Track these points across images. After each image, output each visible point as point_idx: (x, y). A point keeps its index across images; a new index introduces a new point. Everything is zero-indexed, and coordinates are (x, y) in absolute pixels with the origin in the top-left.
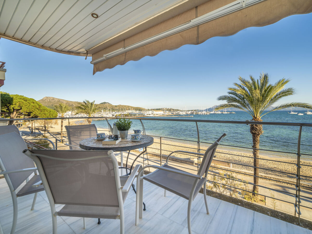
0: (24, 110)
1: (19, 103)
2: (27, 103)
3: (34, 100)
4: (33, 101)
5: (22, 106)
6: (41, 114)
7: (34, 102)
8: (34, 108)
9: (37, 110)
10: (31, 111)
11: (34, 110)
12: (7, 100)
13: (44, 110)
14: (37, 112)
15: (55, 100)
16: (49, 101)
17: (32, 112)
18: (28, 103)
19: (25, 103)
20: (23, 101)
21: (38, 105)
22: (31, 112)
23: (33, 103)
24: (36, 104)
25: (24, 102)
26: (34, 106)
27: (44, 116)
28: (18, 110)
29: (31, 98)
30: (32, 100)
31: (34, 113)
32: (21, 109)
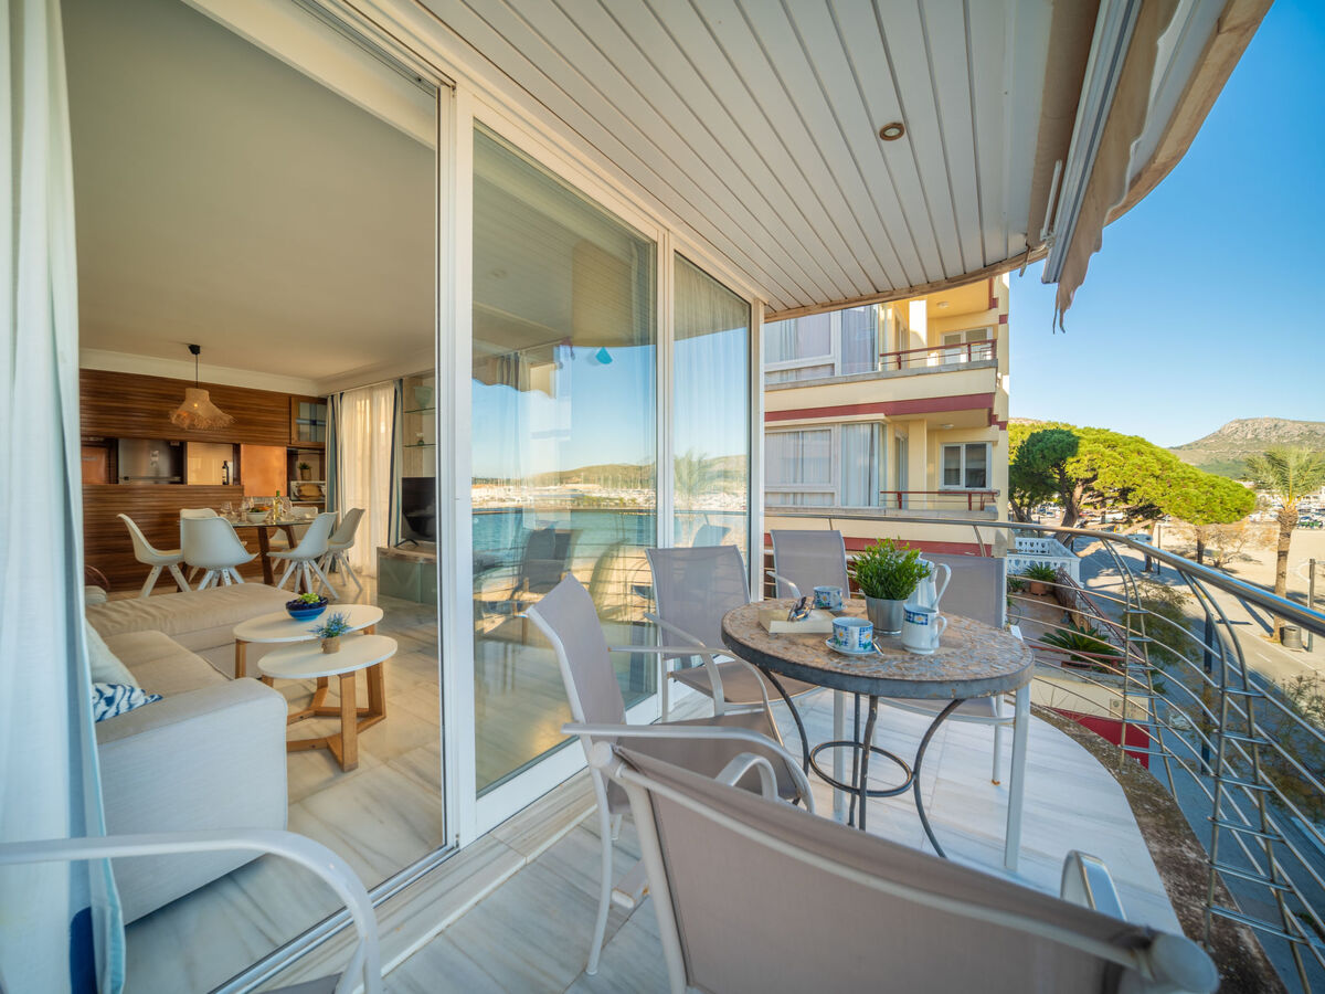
0: (1106, 481)
1: (1088, 456)
2: (1115, 454)
3: (1142, 441)
4: (1139, 446)
5: (1099, 467)
6: (1166, 497)
7: (1143, 448)
8: (1141, 473)
9: (1153, 480)
10: (1129, 485)
11: (1139, 482)
12: (1055, 450)
13: (1183, 479)
14: (1149, 491)
15: (1286, 429)
16: (1249, 436)
17: (1134, 490)
18: (1119, 457)
19: (1110, 456)
20: (1101, 448)
21: (1158, 460)
22: (1129, 490)
23: (1140, 453)
24: (1150, 459)
25: (1108, 452)
26: (1140, 468)
27: (1184, 504)
28: (1087, 481)
29: (1133, 434)
30: (1137, 441)
31: (1140, 492)
32: (1095, 478)
